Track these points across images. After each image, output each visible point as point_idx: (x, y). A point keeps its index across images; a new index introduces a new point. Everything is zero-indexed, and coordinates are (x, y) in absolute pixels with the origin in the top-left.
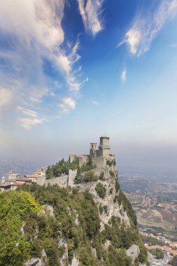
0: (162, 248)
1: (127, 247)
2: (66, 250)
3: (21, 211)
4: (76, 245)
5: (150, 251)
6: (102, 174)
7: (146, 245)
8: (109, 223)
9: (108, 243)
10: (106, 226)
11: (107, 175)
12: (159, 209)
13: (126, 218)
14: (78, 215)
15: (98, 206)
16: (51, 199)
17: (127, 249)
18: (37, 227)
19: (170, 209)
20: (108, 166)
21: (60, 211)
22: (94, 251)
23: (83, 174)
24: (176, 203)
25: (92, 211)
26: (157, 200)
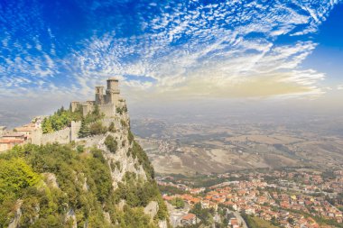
0: (183, 197)
1: (144, 204)
2: (75, 222)
3: (15, 185)
4: (86, 215)
5: (170, 202)
6: (112, 125)
7: (165, 195)
8: (123, 180)
9: (123, 202)
10: (119, 184)
11: (118, 126)
12: (178, 154)
13: (142, 172)
14: (86, 179)
15: (109, 163)
16: (53, 165)
17: (145, 206)
18: (38, 205)
19: (190, 153)
20: (118, 114)
21: (64, 179)
22: (107, 215)
23: (89, 126)
24: (196, 146)
25: (103, 171)
26: (175, 143)
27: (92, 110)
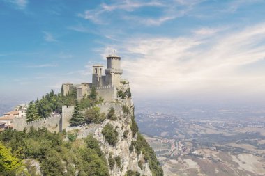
6: (112, 111)
11: (119, 112)
12: (195, 158)
13: (148, 173)
14: (77, 172)
15: (107, 157)
16: (37, 150)
19: (211, 158)
20: (120, 99)
21: (50, 167)
23: (84, 112)
24: (218, 148)
25: (98, 165)
26: (191, 145)
27: (88, 94)
